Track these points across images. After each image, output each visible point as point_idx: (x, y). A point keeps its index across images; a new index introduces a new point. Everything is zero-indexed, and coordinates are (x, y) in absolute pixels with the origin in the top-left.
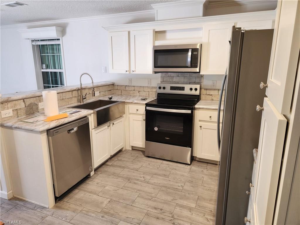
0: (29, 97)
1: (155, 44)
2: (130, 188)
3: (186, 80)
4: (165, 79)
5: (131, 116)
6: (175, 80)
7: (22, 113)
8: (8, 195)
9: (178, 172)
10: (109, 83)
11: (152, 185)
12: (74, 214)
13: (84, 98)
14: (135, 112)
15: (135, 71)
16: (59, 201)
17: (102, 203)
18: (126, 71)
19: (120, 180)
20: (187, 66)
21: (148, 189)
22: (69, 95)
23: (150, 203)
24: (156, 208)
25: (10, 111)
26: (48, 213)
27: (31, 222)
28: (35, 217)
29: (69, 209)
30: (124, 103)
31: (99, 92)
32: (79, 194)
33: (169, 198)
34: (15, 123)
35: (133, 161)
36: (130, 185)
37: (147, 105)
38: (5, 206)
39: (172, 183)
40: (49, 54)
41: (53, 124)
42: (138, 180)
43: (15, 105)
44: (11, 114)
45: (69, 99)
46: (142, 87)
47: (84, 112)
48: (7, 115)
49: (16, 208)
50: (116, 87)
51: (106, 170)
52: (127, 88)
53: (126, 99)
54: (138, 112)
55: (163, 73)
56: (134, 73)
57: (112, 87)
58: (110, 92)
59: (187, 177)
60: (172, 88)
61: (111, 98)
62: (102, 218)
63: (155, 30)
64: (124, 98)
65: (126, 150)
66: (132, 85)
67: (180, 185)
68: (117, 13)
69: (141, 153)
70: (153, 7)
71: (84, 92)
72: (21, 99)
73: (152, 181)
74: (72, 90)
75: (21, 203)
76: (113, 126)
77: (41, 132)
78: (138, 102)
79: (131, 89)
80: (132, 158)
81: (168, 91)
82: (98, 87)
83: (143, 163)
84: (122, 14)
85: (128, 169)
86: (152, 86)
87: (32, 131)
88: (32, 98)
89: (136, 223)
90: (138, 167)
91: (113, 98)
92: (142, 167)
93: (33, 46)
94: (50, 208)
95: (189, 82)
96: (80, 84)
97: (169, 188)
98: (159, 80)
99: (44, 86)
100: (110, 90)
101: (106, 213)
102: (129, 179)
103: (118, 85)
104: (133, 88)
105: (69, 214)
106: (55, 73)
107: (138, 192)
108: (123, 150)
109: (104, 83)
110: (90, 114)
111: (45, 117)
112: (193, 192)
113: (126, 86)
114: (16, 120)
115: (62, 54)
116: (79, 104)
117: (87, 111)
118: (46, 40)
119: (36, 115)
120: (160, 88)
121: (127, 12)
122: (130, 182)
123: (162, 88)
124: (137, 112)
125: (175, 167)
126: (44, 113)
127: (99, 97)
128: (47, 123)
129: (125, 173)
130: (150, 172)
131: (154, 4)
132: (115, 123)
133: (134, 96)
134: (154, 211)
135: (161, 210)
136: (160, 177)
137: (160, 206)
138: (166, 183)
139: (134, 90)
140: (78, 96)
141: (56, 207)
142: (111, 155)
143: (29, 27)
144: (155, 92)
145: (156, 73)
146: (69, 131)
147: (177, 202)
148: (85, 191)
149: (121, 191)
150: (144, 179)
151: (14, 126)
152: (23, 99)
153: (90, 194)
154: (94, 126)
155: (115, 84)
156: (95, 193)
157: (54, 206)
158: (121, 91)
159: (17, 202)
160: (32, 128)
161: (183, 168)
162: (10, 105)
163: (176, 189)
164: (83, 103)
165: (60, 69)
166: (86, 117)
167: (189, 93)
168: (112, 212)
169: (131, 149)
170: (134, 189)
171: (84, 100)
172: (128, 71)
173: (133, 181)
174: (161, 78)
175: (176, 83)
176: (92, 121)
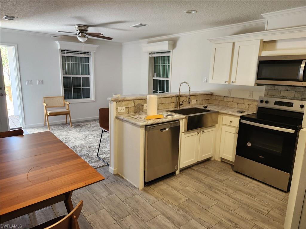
0: (138, 98)
1: (261, 55)
2: (210, 195)
3: (297, 95)
4: (270, 93)
5: (224, 127)
6: (282, 94)
7: (132, 110)
8: (114, 171)
9: (268, 196)
10: (207, 93)
11: (233, 200)
12: (156, 200)
13: (181, 104)
14: (228, 123)
15: (235, 82)
16: (147, 186)
17: (180, 199)
18: (226, 82)
19: (201, 185)
20: (298, 79)
21: (228, 201)
22: (169, 100)
23: (226, 214)
24: (230, 221)
25: (124, 107)
26: (137, 192)
27: (125, 195)
28: (128, 192)
29: (153, 194)
30: (218, 113)
31: (196, 100)
32: (163, 186)
33: (249, 217)
34: (126, 117)
35: (219, 172)
36: (210, 193)
37: (242, 118)
38: (111, 179)
39: (256, 204)
40: (161, 65)
41: (150, 122)
42: (219, 190)
43: (128, 104)
44: (124, 111)
45: (168, 104)
46: (242, 99)
47: (177, 116)
48: (122, 111)
49: (117, 182)
50: (214, 97)
51: (191, 173)
52: (225, 99)
53: (221, 109)
54: (232, 124)
55: (268, 86)
56: (234, 84)
57: (210, 96)
58: (207, 101)
59: (279, 203)
60: (277, 103)
61: (206, 107)
62: (177, 211)
63: (263, 40)
64: (220, 108)
65: (214, 160)
66: (232, 96)
67: (266, 208)
68: (224, 25)
69: (230, 167)
70: (264, 17)
71: (182, 99)
72: (132, 100)
73: (234, 196)
74: (172, 96)
75: (121, 179)
76: (203, 133)
77: (141, 126)
78: (233, 114)
79: (229, 100)
80: (219, 169)
81: (271, 105)
82: (195, 95)
83: (230, 177)
84: (228, 26)
85: (212, 178)
86: (253, 98)
87: (134, 124)
88: (140, 99)
89: (207, 226)
90: (223, 179)
91: (208, 107)
92: (227, 180)
93: (150, 58)
94: (140, 189)
95: (301, 97)
96: (179, 91)
97: (251, 208)
98: (262, 94)
99: (153, 91)
100: (208, 99)
101: (182, 208)
102: (210, 187)
103: (216, 96)
104: (232, 99)
105: (152, 198)
106: (163, 81)
107: (216, 200)
108: (212, 159)
109: (202, 92)
110: (182, 119)
111: (147, 116)
112: (280, 220)
113: (225, 96)
114: (127, 115)
115: (170, 65)
116: (176, 109)
117: (180, 116)
118: (160, 53)
119: (140, 113)
120: (262, 101)
121: (235, 23)
122: (211, 190)
123: (264, 102)
124: (230, 124)
125: (265, 190)
126: (146, 113)
127: (195, 104)
128: (147, 120)
129: (208, 180)
130: (235, 187)
131: (265, 13)
132: (205, 131)
133: (232, 108)
134: (228, 222)
135: (236, 224)
136: (244, 194)
137: (236, 221)
138: (250, 202)
139: (233, 102)
140: (176, 102)
141: (144, 190)
142: (198, 161)
143: (149, 42)
144: (256, 106)
145: (258, 85)
146: (162, 130)
147: (256, 223)
148: (168, 185)
149: (199, 195)
150: (226, 191)
151: (124, 119)
152: (134, 100)
153: (171, 189)
154: (184, 130)
155: (214, 94)
156: (176, 189)
157: (143, 189)
158: (219, 101)
159: (119, 178)
160: (136, 122)
161: (277, 193)
162: (124, 103)
163: (260, 211)
164: (179, 108)
165: (168, 77)
166: (178, 120)
167: (299, 110)
168: (187, 209)
169: (220, 160)
170: (213, 197)
171: (180, 106)
172: (228, 82)
173: (214, 189)
174: (265, 91)
175: (283, 97)
176: (183, 125)
